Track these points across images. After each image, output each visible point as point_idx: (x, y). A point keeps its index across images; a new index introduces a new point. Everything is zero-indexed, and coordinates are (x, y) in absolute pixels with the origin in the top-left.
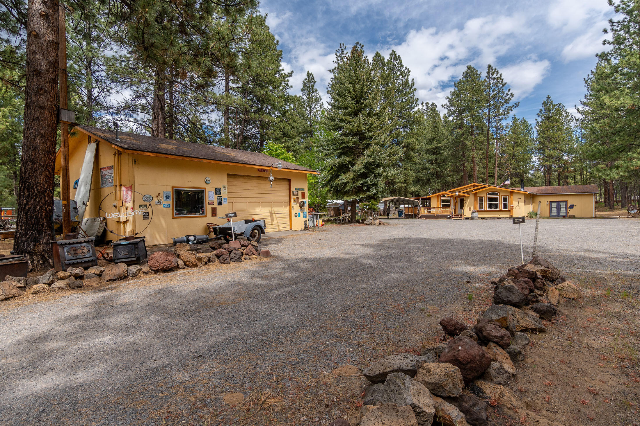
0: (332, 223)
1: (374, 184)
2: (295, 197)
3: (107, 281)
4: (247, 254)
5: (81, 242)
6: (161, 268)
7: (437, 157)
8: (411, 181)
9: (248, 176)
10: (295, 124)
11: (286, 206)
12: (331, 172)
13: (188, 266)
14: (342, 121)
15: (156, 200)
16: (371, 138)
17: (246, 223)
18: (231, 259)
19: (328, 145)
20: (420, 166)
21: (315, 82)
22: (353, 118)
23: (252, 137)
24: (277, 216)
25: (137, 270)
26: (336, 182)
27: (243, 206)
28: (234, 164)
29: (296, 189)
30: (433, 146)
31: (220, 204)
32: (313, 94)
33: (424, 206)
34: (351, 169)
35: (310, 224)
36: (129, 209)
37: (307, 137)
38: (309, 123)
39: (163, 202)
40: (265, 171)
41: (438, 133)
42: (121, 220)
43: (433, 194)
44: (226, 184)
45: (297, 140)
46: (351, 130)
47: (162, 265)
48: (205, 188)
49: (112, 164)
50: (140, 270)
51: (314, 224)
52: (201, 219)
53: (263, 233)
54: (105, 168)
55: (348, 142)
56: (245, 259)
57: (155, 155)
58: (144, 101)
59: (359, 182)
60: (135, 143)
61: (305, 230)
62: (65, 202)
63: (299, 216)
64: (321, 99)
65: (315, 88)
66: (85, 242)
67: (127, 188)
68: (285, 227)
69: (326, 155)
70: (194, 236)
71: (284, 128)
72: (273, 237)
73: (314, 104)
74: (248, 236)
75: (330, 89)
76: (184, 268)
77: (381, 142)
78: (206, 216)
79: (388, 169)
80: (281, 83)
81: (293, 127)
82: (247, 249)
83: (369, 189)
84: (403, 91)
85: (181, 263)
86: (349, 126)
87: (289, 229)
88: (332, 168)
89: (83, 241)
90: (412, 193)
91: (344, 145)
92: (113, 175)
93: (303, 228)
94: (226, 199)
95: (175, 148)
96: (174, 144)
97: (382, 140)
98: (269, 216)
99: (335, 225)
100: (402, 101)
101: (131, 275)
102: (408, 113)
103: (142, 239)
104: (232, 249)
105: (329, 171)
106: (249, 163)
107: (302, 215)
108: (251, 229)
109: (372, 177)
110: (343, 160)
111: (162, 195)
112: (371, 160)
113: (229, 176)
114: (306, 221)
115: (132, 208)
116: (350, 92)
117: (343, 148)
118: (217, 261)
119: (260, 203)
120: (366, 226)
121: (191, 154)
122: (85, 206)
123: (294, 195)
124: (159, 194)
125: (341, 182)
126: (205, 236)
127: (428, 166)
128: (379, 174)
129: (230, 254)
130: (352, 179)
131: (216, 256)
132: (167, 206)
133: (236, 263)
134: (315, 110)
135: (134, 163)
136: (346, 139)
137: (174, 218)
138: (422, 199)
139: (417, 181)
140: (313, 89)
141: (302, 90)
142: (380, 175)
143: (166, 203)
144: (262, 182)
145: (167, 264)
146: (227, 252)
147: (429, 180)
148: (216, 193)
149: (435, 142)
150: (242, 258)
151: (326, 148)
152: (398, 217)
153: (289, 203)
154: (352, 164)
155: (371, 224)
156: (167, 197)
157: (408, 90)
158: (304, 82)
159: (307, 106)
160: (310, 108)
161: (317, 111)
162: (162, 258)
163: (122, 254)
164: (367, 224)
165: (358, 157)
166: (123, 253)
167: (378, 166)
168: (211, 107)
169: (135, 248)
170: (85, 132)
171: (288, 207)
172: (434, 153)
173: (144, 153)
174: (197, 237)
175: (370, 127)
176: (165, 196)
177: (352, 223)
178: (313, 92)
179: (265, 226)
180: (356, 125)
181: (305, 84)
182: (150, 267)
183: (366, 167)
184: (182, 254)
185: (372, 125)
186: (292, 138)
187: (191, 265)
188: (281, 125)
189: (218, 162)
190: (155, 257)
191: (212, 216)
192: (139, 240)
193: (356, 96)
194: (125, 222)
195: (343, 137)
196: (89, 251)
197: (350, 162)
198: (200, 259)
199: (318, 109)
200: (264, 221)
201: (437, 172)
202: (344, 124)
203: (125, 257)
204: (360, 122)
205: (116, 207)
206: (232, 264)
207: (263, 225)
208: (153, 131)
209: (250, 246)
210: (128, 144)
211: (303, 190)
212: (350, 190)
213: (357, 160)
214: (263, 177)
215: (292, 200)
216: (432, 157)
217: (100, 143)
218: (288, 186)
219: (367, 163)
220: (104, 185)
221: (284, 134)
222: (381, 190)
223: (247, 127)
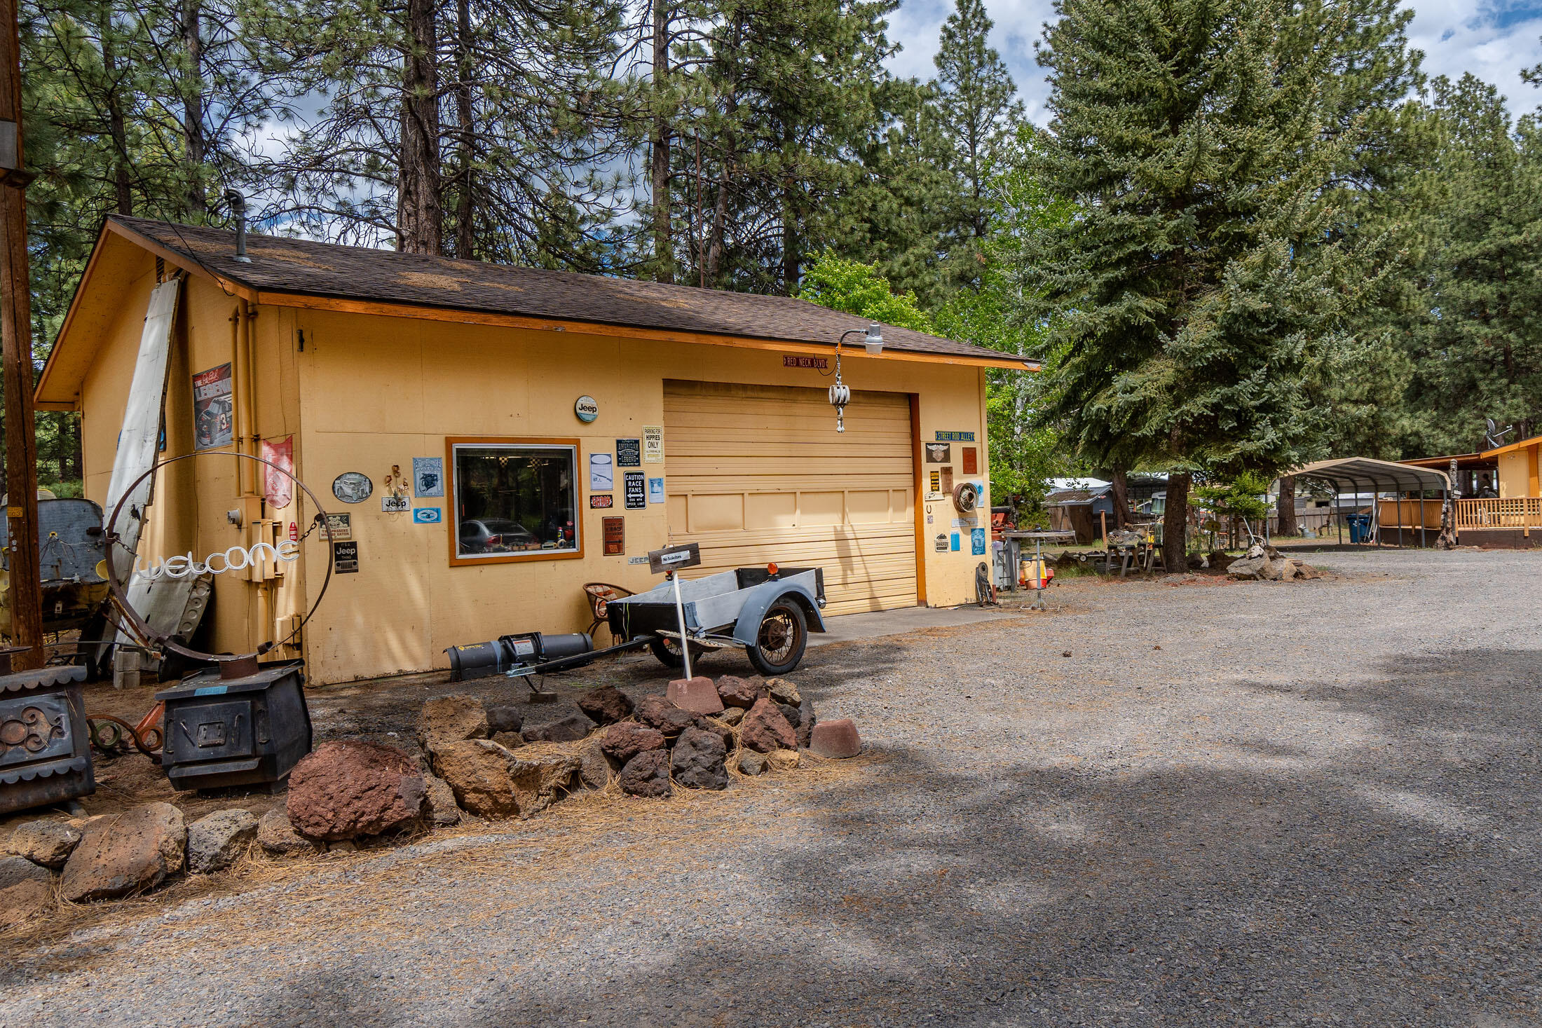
0: (1083, 572)
1: (1266, 408)
2: (937, 467)
3: (80, 901)
4: (753, 746)
5: (24, 692)
6: (341, 826)
7: (1506, 289)
8: (1397, 393)
9: (744, 387)
10: (916, 191)
11: (900, 508)
12: (1075, 360)
13: (474, 811)
14: (1121, 148)
15: (383, 493)
16: (1249, 211)
17: (742, 585)
18: (678, 771)
19: (1062, 254)
20: (1431, 331)
21: (987, 26)
22: (1165, 134)
23: (757, 246)
24: (868, 547)
25: (235, 838)
26: (1100, 404)
27: (727, 509)
28: (691, 339)
29: (939, 435)
30: (1488, 245)
31: (636, 503)
32: (984, 73)
33: (1468, 494)
34: (1169, 345)
35: (995, 577)
36: (285, 530)
37: (963, 239)
38: (969, 183)
39: (413, 502)
40: (814, 362)
41: (1508, 191)
42: (257, 578)
43: (1507, 442)
44: (657, 423)
45: (923, 248)
46: (1161, 187)
47: (346, 815)
48: (577, 442)
49: (227, 358)
50: (252, 832)
51: (1012, 577)
52: (560, 564)
53: (815, 625)
54: (208, 373)
55: (1148, 235)
56: (742, 770)
57: (374, 308)
58: (369, 137)
59: (1201, 400)
60: (309, 267)
61: (979, 604)
62: (18, 512)
63: (956, 548)
64: (1013, 89)
65: (988, 47)
66: (41, 689)
67: (276, 448)
68: (899, 595)
69: (1055, 294)
70: (534, 637)
71: (874, 208)
72: (853, 637)
73: (985, 113)
74: (753, 642)
75: (1048, 47)
76: (455, 823)
77: (1295, 226)
78: (579, 556)
79: (1326, 339)
80: (858, 39)
81: (908, 202)
82: (750, 718)
83: (1244, 425)
84: (1351, 27)
85: (441, 795)
86: (1153, 166)
87: (912, 600)
88: (1078, 348)
89: (32, 685)
90: (1402, 441)
91: (1133, 247)
92: (229, 399)
93: (972, 597)
94: (660, 482)
95: (461, 283)
96: (461, 272)
97: (1300, 217)
98: (831, 549)
99: (1096, 578)
100: (1350, 70)
101: (203, 865)
102: (1380, 115)
103: (291, 669)
104: (679, 722)
105: (1066, 360)
106: (747, 331)
107: (966, 541)
108: (764, 609)
109: (1259, 375)
110: (1129, 310)
111: (406, 472)
112: (1256, 303)
113: (672, 387)
114: (983, 567)
115: (294, 528)
116: (1150, 29)
117: (1127, 260)
118: (612, 781)
119: (796, 497)
120: (1240, 586)
121: (520, 303)
122: (136, 523)
123: (930, 459)
124: (396, 469)
125: (1120, 399)
126: (576, 639)
127: (1469, 327)
128: (1289, 360)
129: (670, 744)
130: (1170, 389)
131: (607, 756)
132: (427, 517)
133: (701, 792)
134: (991, 134)
135: (296, 346)
136: (1140, 224)
137: (454, 564)
138: (1461, 466)
139: (1418, 392)
140: (980, 53)
141: (940, 61)
142: (1291, 366)
143: (423, 503)
144: (802, 408)
145: (370, 808)
146: (656, 736)
147: (1472, 386)
148: (620, 462)
149: (1495, 227)
150: (730, 764)
151: (1054, 265)
152: (1346, 540)
153: (911, 492)
154: (1169, 324)
155: (1259, 576)
156: (429, 481)
157: (1377, 19)
158: (945, 29)
159: (960, 120)
160: (972, 126)
161: (1000, 135)
162: (349, 779)
163: (201, 741)
164: (1241, 578)
165: (1191, 294)
166: (203, 736)
167: (1285, 327)
168: (604, 138)
169: (255, 715)
170: (138, 240)
171: (910, 511)
172: (1490, 276)
173: (333, 302)
174: (546, 643)
175: (1244, 167)
176: (419, 475)
177: (1171, 570)
178: (981, 64)
179: (820, 593)
180: (1183, 161)
181: (951, 35)
182: (295, 819)
183: (1230, 335)
184: (448, 753)
185: (1251, 154)
186: (904, 245)
187: (486, 805)
188: (863, 194)
189: (625, 332)
190: (315, 774)
191: (607, 552)
192: (275, 674)
193: (1176, 44)
194: (272, 584)
195: (1126, 218)
196: (57, 729)
197: (1158, 315)
198: (528, 777)
199: (1004, 128)
200: (819, 573)
201: (1507, 353)
202: (1131, 162)
203: (211, 753)
204: (1201, 147)
205: (240, 526)
206: (683, 798)
207: (811, 593)
208: (402, 239)
209: (762, 703)
210: (276, 274)
211: (969, 436)
212: (1160, 432)
213: (1189, 308)
214: (803, 390)
215: (926, 483)
216: (1487, 290)
217: (191, 281)
218: (905, 426)
219: (1235, 317)
220: (206, 441)
221: (874, 230)
222: (1300, 430)
223: (735, 214)
